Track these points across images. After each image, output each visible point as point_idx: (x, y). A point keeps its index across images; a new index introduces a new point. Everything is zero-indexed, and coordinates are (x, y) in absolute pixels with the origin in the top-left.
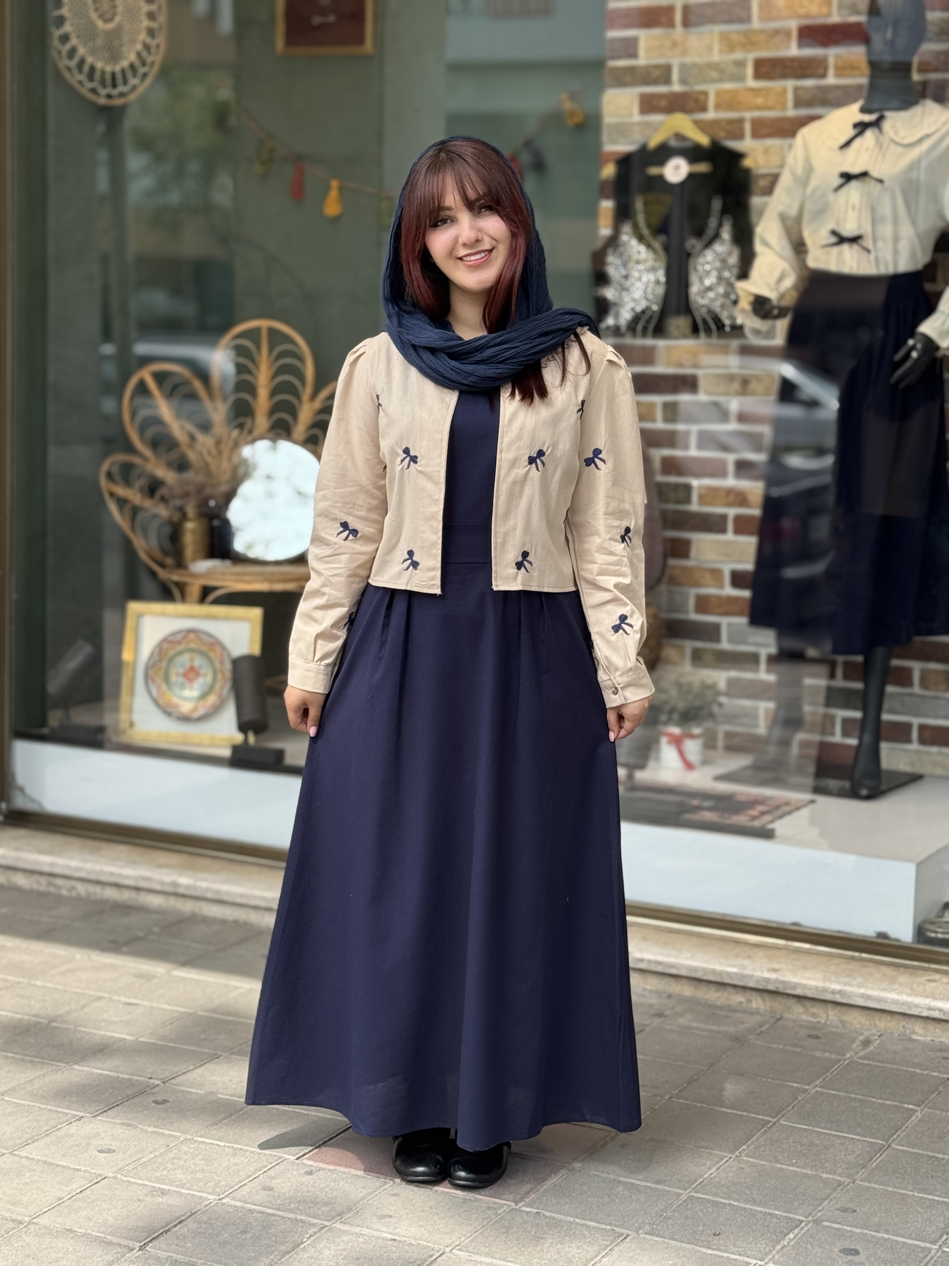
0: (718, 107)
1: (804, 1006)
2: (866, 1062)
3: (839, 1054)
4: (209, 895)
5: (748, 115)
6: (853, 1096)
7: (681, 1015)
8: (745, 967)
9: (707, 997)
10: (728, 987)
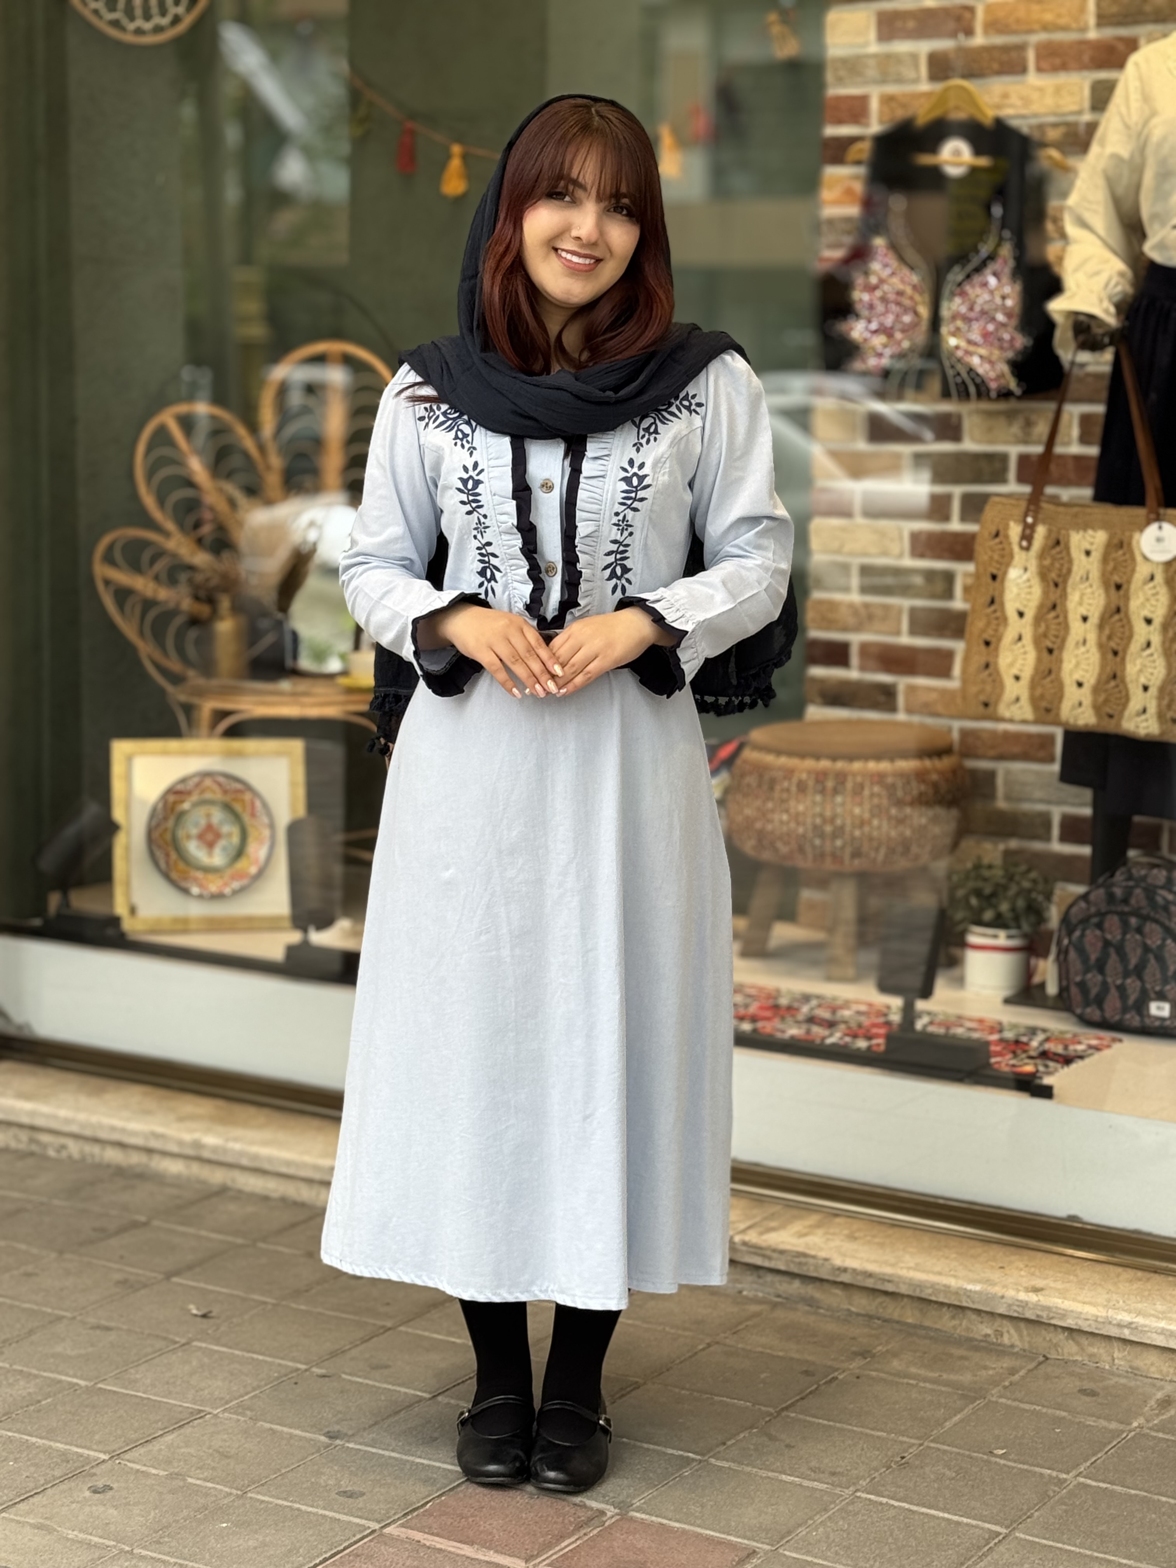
0: (989, 28)
1: (1078, 1344)
2: (1161, 1435)
3: (1122, 1423)
4: (245, 1162)
5: (1032, 39)
6: (1133, 1492)
7: (895, 1355)
8: (994, 1284)
9: (938, 1326)
10: (969, 1313)
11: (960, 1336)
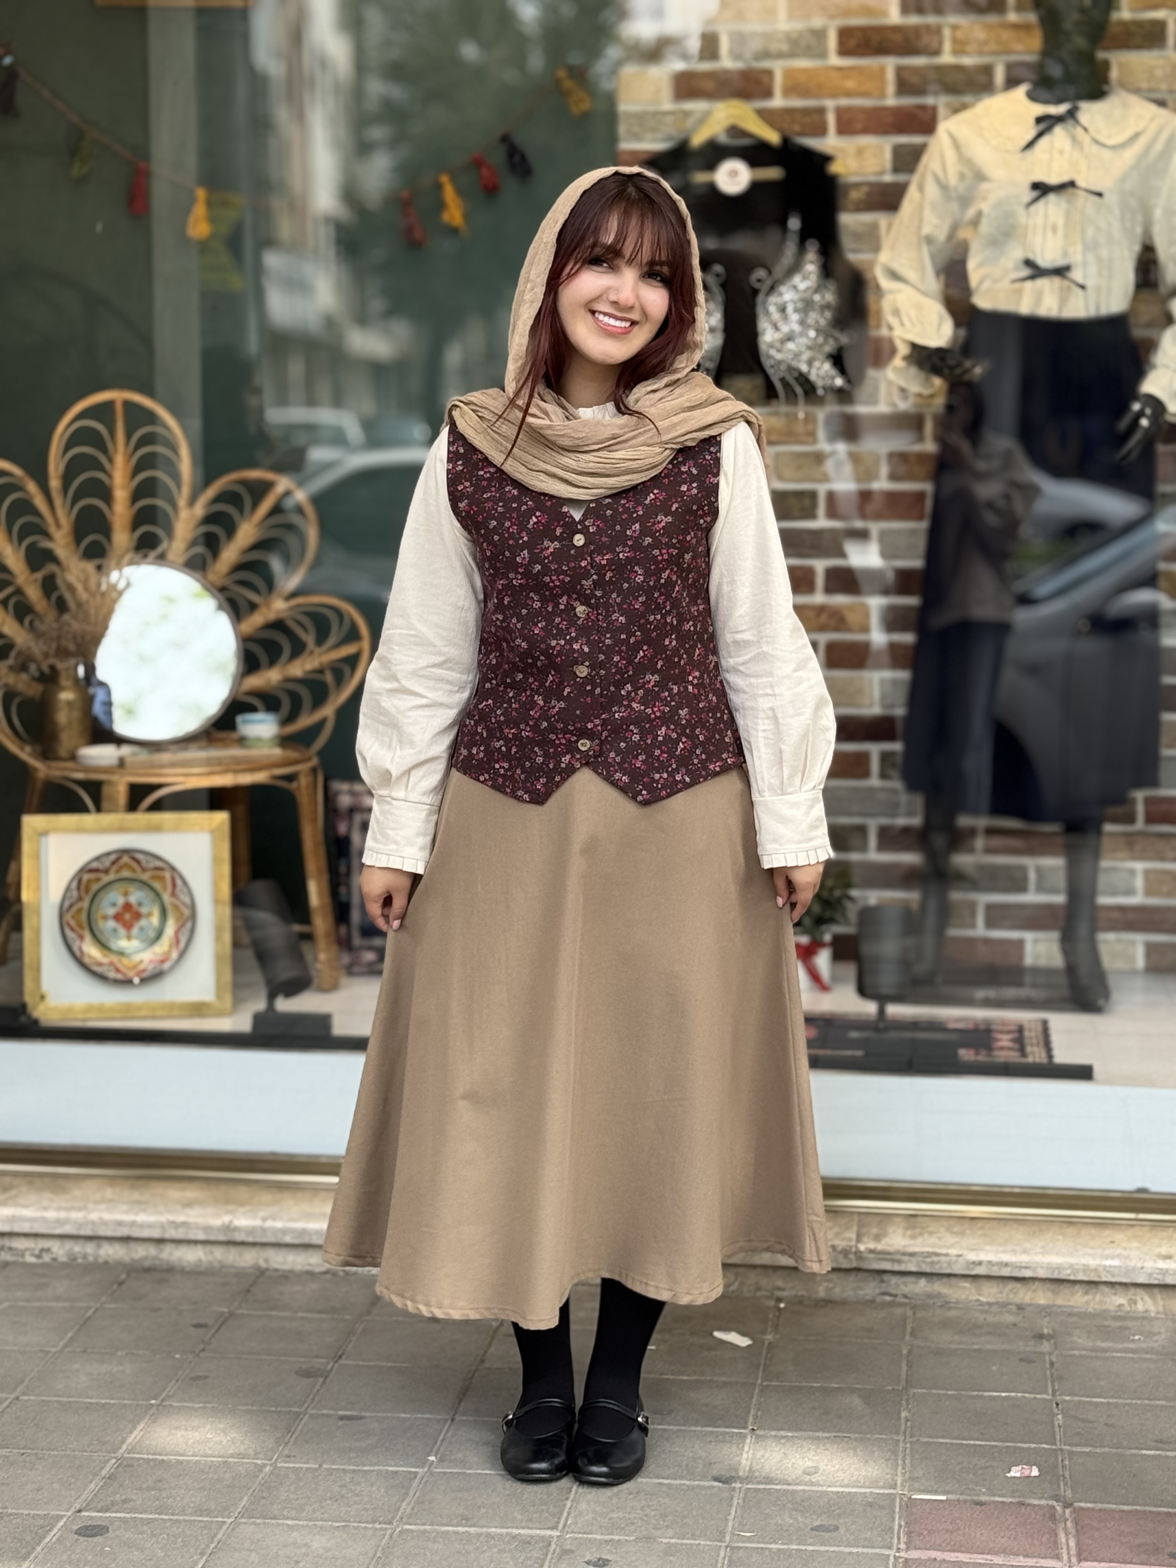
0: (790, 90)
5: (832, 103)
9: (1071, 1303)
10: (1102, 1287)
11: (1095, 1309)
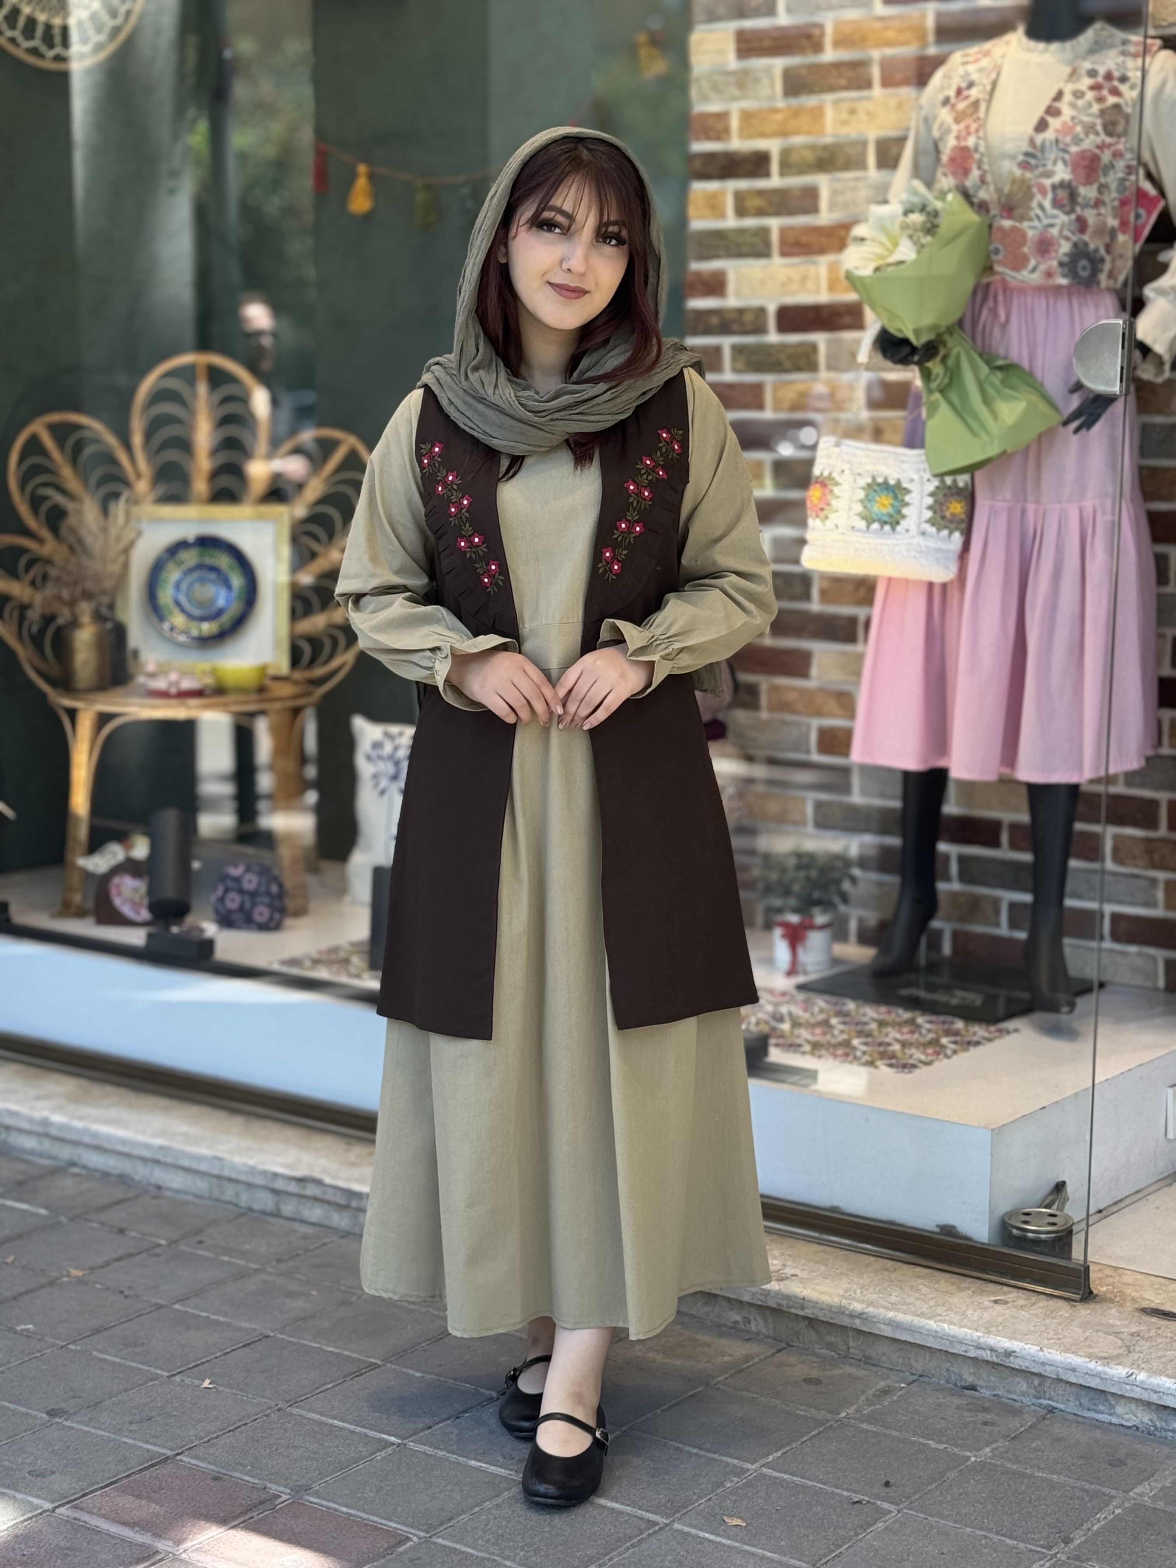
0: (838, 43)
1: (818, 1332)
2: (864, 1426)
3: (830, 1412)
4: (86, 1139)
5: (876, 54)
6: (811, 1484)
10: (720, 1300)
